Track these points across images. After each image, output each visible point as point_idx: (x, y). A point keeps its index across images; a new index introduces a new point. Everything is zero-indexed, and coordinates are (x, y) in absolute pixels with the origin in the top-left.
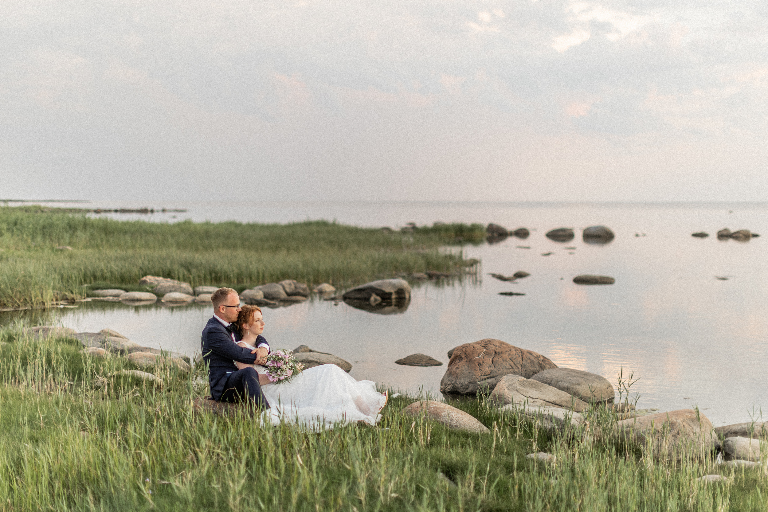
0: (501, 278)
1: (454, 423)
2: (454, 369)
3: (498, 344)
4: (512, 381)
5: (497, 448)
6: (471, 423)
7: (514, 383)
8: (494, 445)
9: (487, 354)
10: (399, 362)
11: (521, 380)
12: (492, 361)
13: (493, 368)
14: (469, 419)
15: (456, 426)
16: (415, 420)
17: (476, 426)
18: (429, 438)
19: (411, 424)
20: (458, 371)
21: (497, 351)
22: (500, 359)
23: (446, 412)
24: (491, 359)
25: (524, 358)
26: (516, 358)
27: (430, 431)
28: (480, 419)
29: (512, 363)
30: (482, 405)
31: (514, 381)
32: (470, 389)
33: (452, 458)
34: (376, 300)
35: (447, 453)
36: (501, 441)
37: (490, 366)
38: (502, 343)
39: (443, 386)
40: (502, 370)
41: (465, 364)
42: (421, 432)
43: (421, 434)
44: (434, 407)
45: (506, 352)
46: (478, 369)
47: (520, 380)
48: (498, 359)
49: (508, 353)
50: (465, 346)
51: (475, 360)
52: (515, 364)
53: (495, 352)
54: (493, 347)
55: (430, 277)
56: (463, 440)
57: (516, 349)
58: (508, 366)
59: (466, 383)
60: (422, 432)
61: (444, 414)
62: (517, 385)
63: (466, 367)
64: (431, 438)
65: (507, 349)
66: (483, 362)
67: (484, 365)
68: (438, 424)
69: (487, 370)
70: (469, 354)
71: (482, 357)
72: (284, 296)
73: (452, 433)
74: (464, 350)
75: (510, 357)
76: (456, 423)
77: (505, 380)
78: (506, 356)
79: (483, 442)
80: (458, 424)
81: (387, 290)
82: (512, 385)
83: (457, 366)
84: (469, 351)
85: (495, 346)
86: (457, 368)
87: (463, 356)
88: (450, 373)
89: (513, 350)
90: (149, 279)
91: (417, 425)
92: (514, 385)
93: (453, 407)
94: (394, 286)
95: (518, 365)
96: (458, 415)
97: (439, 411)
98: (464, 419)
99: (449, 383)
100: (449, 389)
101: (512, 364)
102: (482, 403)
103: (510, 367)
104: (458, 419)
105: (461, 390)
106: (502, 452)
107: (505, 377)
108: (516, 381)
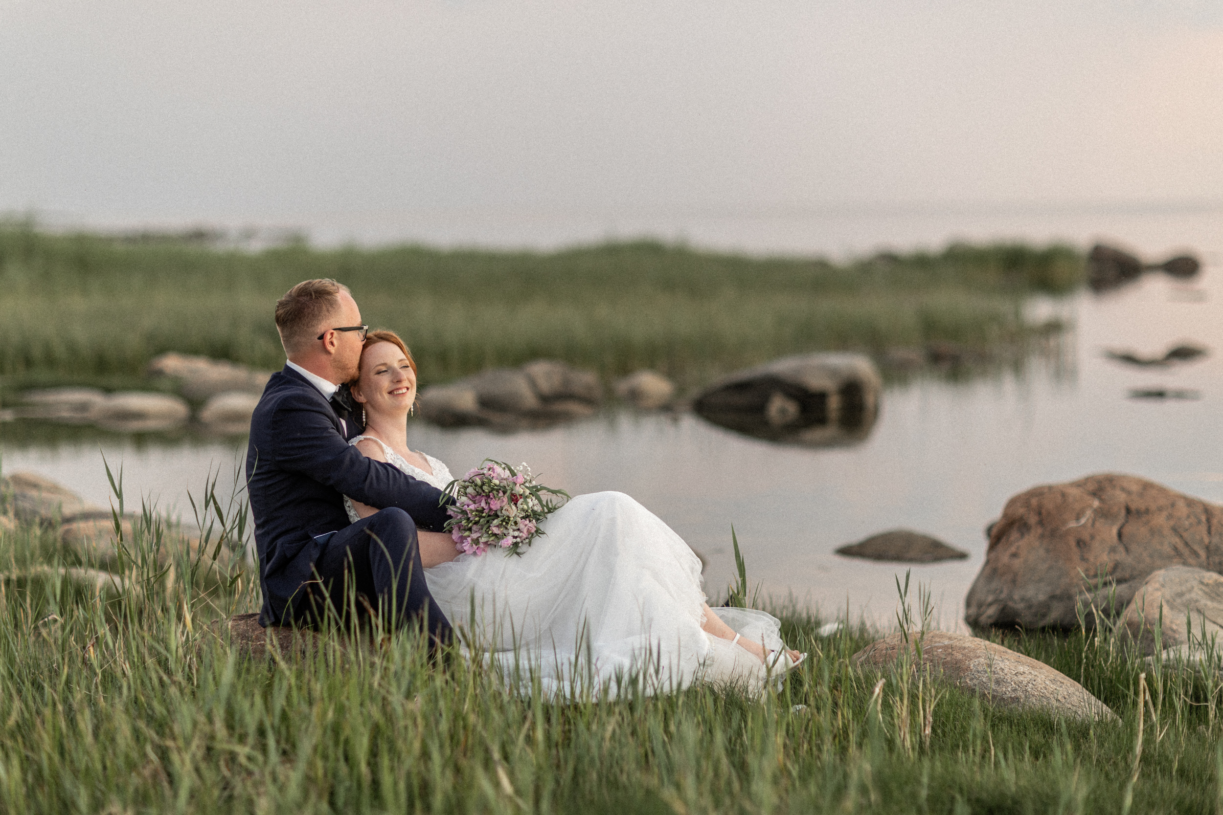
0: (1130, 359)
1: (1007, 691)
2: (1005, 559)
3: (1134, 488)
4: (1181, 585)
5: (1146, 759)
6: (1062, 692)
7: (1190, 590)
8: (1138, 749)
9: (1103, 514)
10: (846, 552)
11: (1211, 582)
12: (1120, 535)
13: (1121, 555)
14: (1053, 681)
15: (1016, 700)
16: (883, 676)
17: (1075, 700)
18: (928, 731)
19: (873, 685)
20: (1017, 563)
21: (1133, 507)
22: (1143, 531)
23: (982, 660)
24: (1115, 531)
25: (1213, 529)
26: (1191, 525)
27: (931, 707)
28: (1088, 684)
29: (1176, 540)
30: (1092, 643)
31: (1189, 585)
32: (1055, 614)
33: (1003, 780)
34: (783, 411)
35: (990, 769)
36: (1159, 739)
37: (1113, 550)
38: (1147, 486)
39: (973, 611)
40: (1148, 560)
41: (1037, 544)
42: (902, 709)
43: (904, 713)
44: (946, 648)
45: (1160, 509)
46: (1076, 557)
47: (1206, 581)
48: (1134, 528)
49: (1165, 514)
50: (1037, 493)
51: (1068, 532)
52: (1187, 544)
53: (1128, 511)
54: (1121, 497)
55: (936, 359)
56: (1038, 738)
57: (1190, 503)
58: (1167, 549)
59: (1042, 597)
60: (905, 708)
61: (977, 663)
62: (1197, 594)
63: (1041, 552)
64: (934, 730)
65: (1162, 502)
66: (1092, 537)
67: (1096, 544)
68: (957, 693)
69: (1103, 557)
70: (1049, 513)
71: (1089, 525)
72: (529, 400)
73: (1001, 719)
74: (1034, 502)
75: (1172, 523)
76: (1015, 690)
77: (1161, 579)
78: (1160, 520)
79: (1101, 745)
80: (1020, 693)
81: (817, 382)
82: (1181, 595)
83: (1013, 549)
84: (1049, 505)
85: (1129, 493)
86: (1014, 555)
87: (1033, 520)
88: (991, 571)
89: (1181, 504)
90: (172, 363)
91: (889, 689)
92: (1188, 596)
93: (1002, 648)
94: (833, 372)
95: (1196, 547)
96: (1021, 669)
97: (959, 656)
98: (1039, 680)
99: (990, 598)
100: (990, 617)
101: (1180, 546)
102: (1094, 637)
103: (1173, 553)
104: (1021, 678)
105: (1026, 618)
106: (1165, 772)
107: (1160, 575)
108: (1195, 583)
